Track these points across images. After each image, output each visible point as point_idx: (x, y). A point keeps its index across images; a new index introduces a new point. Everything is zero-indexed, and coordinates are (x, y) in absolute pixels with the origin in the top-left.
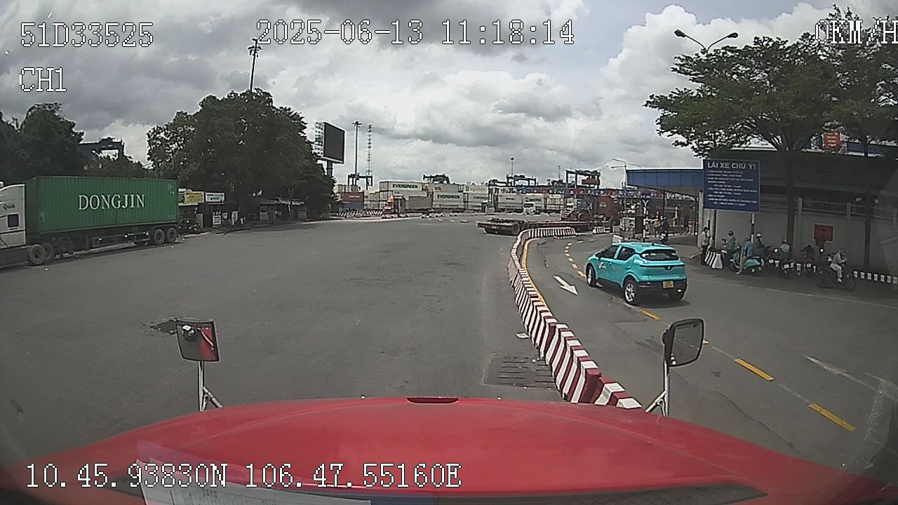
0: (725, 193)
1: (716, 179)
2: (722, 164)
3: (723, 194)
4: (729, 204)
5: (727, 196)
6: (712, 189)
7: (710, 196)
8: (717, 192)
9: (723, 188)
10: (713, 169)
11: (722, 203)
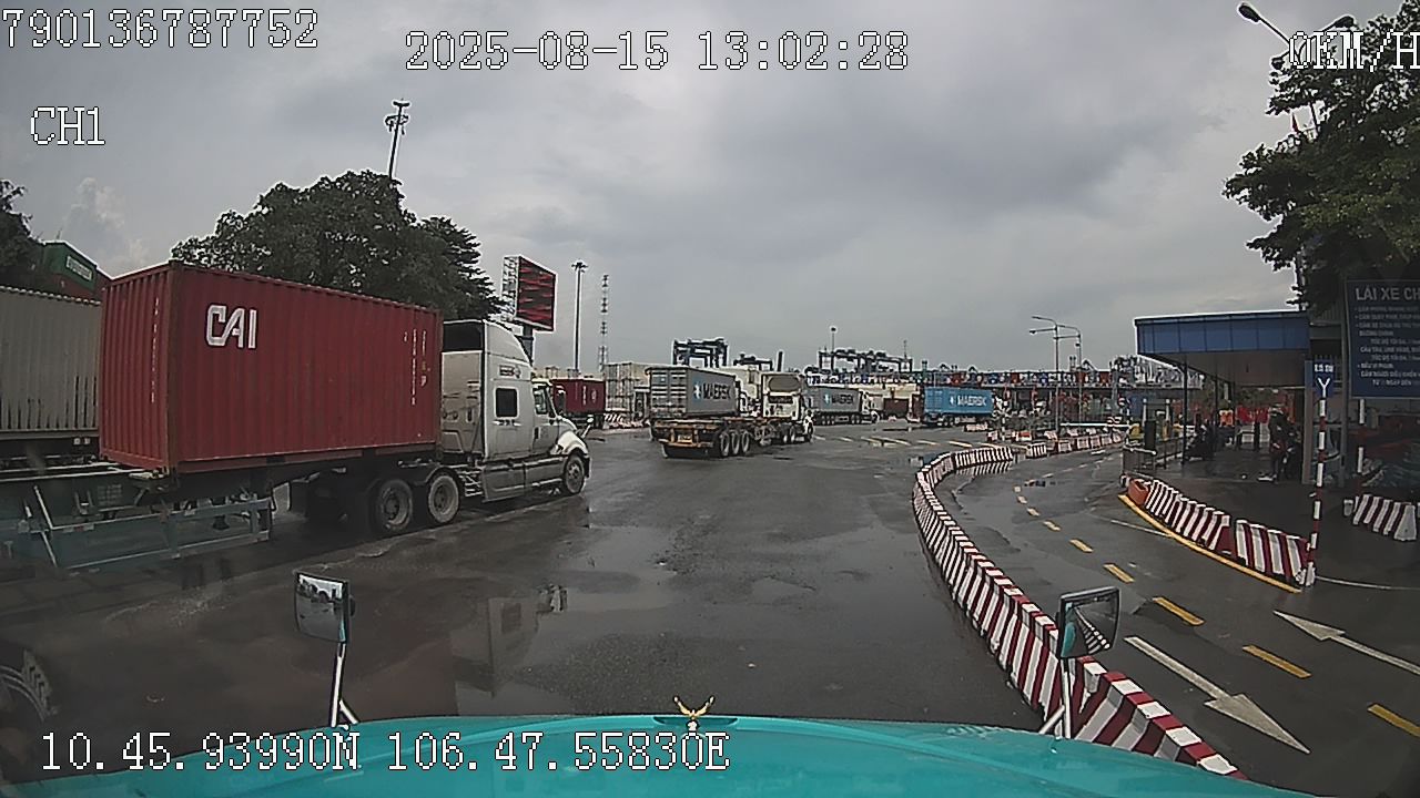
0: (1395, 358)
1: (1375, 326)
2: (1386, 291)
3: (1391, 361)
4: (1404, 382)
6: (1367, 350)
7: (1364, 366)
8: (1376, 357)
11: (1389, 383)
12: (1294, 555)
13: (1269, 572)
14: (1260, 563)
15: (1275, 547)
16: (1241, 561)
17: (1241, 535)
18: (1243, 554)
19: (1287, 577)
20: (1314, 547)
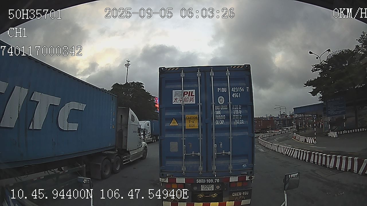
0: (334, 110)
1: (330, 105)
2: (332, 100)
3: (333, 110)
4: (336, 113)
5: (335, 111)
6: (329, 109)
7: (329, 112)
8: (331, 110)
9: (333, 108)
10: (329, 102)
11: (333, 114)
12: (313, 140)
13: (311, 143)
14: (309, 142)
15: (311, 140)
16: (307, 143)
17: (307, 139)
18: (307, 142)
19: (313, 143)
20: (315, 138)
